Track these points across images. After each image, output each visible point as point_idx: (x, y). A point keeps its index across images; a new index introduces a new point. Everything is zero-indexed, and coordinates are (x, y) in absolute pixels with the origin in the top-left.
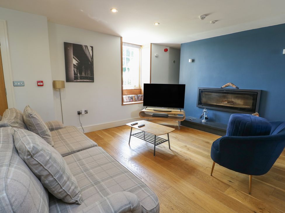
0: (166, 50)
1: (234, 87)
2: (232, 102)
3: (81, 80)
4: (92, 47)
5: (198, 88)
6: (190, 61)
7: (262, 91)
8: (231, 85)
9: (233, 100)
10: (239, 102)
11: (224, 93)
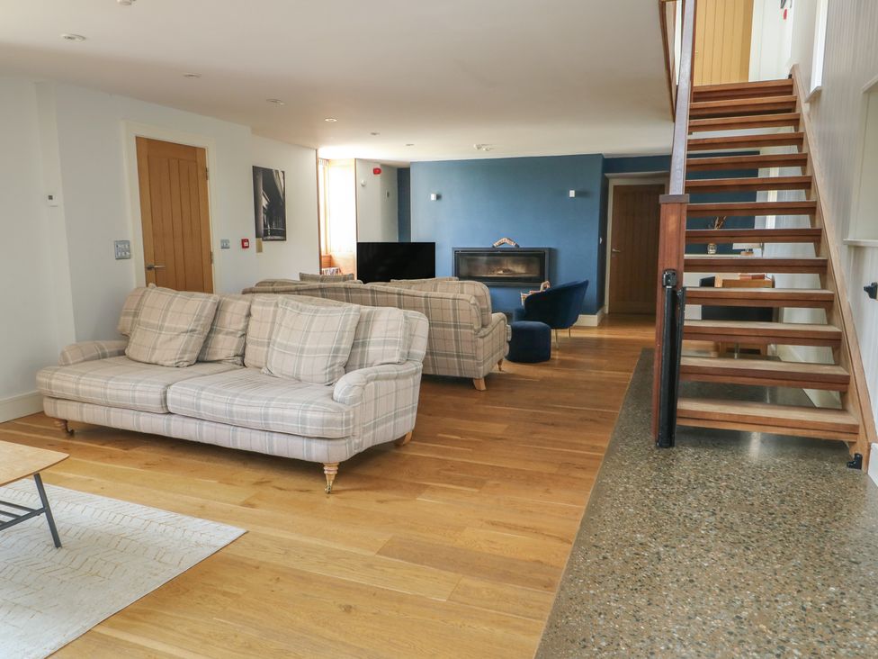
0: (376, 171)
1: (513, 245)
2: (509, 270)
3: (272, 238)
4: (283, 172)
5: (453, 248)
6: (433, 197)
7: (550, 249)
8: (508, 241)
9: (510, 268)
10: (520, 270)
11: (496, 255)
